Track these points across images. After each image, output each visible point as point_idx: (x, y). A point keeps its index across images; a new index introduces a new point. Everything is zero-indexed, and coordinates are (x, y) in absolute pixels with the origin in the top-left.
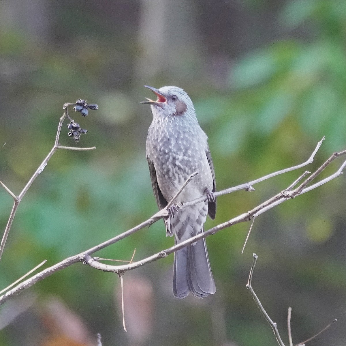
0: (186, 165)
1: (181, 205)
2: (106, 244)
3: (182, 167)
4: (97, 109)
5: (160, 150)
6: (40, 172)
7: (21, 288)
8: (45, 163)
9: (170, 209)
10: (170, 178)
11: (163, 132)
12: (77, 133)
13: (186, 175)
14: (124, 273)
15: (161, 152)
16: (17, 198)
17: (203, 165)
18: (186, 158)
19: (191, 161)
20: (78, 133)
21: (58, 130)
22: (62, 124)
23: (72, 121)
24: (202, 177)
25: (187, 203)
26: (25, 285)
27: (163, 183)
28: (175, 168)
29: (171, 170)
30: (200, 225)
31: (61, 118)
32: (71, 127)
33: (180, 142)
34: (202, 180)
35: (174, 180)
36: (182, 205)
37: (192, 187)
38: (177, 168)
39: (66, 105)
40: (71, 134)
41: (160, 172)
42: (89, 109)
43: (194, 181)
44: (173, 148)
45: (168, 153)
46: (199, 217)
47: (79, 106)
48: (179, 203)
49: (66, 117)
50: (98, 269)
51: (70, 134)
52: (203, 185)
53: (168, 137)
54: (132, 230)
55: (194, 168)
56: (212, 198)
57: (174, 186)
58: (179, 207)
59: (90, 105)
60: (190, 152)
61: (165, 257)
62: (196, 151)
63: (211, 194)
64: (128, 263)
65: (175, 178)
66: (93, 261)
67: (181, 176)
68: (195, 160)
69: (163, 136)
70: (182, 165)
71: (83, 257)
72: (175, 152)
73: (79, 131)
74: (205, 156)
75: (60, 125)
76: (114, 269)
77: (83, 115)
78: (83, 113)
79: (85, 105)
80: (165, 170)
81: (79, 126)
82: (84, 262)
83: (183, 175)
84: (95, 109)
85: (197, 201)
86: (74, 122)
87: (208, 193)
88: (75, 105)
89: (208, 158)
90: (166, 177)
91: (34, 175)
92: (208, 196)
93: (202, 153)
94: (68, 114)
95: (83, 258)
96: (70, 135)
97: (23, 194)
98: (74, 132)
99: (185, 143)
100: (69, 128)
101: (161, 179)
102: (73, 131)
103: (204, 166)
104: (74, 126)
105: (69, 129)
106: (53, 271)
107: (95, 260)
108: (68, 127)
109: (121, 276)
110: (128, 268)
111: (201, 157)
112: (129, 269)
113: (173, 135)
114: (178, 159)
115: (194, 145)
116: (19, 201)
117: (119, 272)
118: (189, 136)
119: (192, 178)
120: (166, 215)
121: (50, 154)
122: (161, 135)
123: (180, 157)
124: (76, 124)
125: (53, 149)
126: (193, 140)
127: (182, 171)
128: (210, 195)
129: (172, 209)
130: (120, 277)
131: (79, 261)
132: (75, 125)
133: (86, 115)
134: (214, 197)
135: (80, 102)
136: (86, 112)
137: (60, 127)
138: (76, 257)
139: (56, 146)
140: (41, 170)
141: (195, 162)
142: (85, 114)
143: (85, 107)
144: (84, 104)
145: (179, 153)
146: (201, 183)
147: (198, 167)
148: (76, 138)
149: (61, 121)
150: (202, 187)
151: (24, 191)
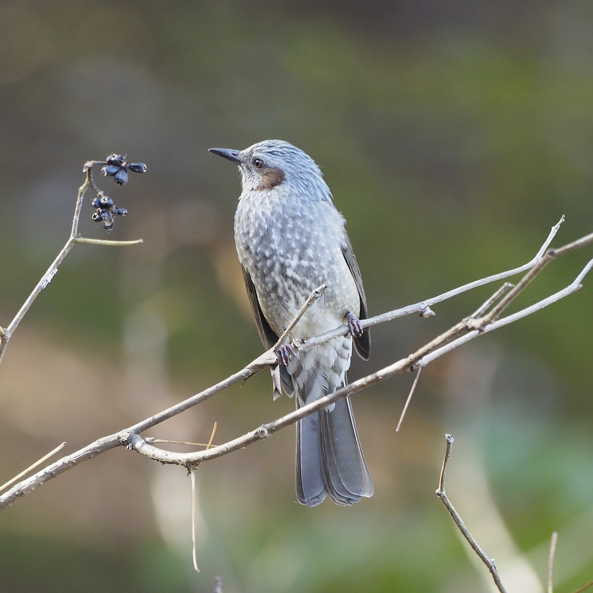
0: (306, 275)
1: (301, 343)
2: (168, 414)
3: (298, 278)
4: (145, 171)
5: (256, 253)
6: (44, 284)
7: (17, 493)
8: (53, 269)
9: (281, 351)
10: (279, 298)
11: (257, 218)
12: (108, 215)
13: (308, 292)
14: (197, 465)
15: (257, 256)
16: (4, 331)
17: (337, 272)
18: (305, 263)
19: (314, 267)
20: (111, 215)
21: (77, 209)
22: (82, 198)
23: (99, 193)
24: (337, 292)
25: (312, 340)
26: (24, 488)
27: (267, 307)
28: (286, 281)
29: (281, 285)
30: (339, 376)
31: (81, 188)
32: (97, 204)
33: (289, 236)
34: (338, 299)
35: (287, 302)
36: (303, 342)
37: (321, 312)
38: (290, 282)
39: (89, 164)
40: (97, 217)
41: (262, 287)
42: (129, 171)
43: (323, 302)
44: (277, 248)
45: (270, 257)
46: (336, 361)
47: (111, 167)
48: (297, 340)
49: (90, 185)
50: (152, 458)
51: (95, 216)
52: (340, 306)
53: (266, 227)
54: (213, 388)
55: (320, 279)
56: (358, 330)
57: (287, 311)
58: (297, 346)
59: (133, 164)
60: (310, 252)
61: (265, 437)
62: (323, 248)
63: (355, 323)
64: (204, 448)
65: (289, 298)
66: (143, 443)
67: (298, 294)
68: (323, 264)
69: (257, 225)
70: (300, 276)
71: (127, 437)
72: (282, 254)
73: (112, 211)
74: (340, 256)
75: (79, 200)
76: (180, 459)
77: (118, 182)
78: (118, 179)
79: (124, 164)
80: (270, 286)
81: (111, 202)
82: (128, 446)
83: (303, 292)
84: (141, 172)
85: (329, 335)
86: (104, 195)
87: (350, 320)
88: (106, 164)
89: (347, 260)
90: (273, 295)
91: (35, 290)
92: (349, 327)
93: (334, 251)
94: (92, 180)
95: (126, 439)
96: (95, 219)
97: (16, 323)
98: (102, 212)
99: (297, 237)
100: (95, 206)
101: (264, 299)
102: (100, 211)
103: (340, 273)
104: (102, 201)
105: (95, 208)
106: (74, 461)
107: (147, 443)
108: (93, 203)
109: (192, 472)
110: (203, 457)
111: (332, 259)
112: (204, 459)
113: (273, 222)
114: (290, 266)
115: (317, 239)
116: (9, 336)
117: (188, 465)
118: (303, 223)
119: (317, 295)
120: (273, 361)
121: (62, 252)
122: (254, 225)
123: (294, 263)
124: (106, 199)
125: (68, 243)
126: (311, 230)
127: (300, 286)
128: (353, 325)
129: (284, 351)
130: (190, 473)
131: (120, 444)
132: (104, 200)
133: (124, 182)
134: (361, 328)
135: (113, 159)
136: (123, 176)
137: (79, 204)
138: (115, 436)
139: (73, 238)
140: (47, 281)
141: (322, 268)
142: (121, 180)
143: (124, 168)
144: (121, 162)
145: (289, 256)
146: (336, 304)
147: (328, 278)
148: (108, 224)
149: (81, 193)
150: (339, 311)
151: (18, 320)
